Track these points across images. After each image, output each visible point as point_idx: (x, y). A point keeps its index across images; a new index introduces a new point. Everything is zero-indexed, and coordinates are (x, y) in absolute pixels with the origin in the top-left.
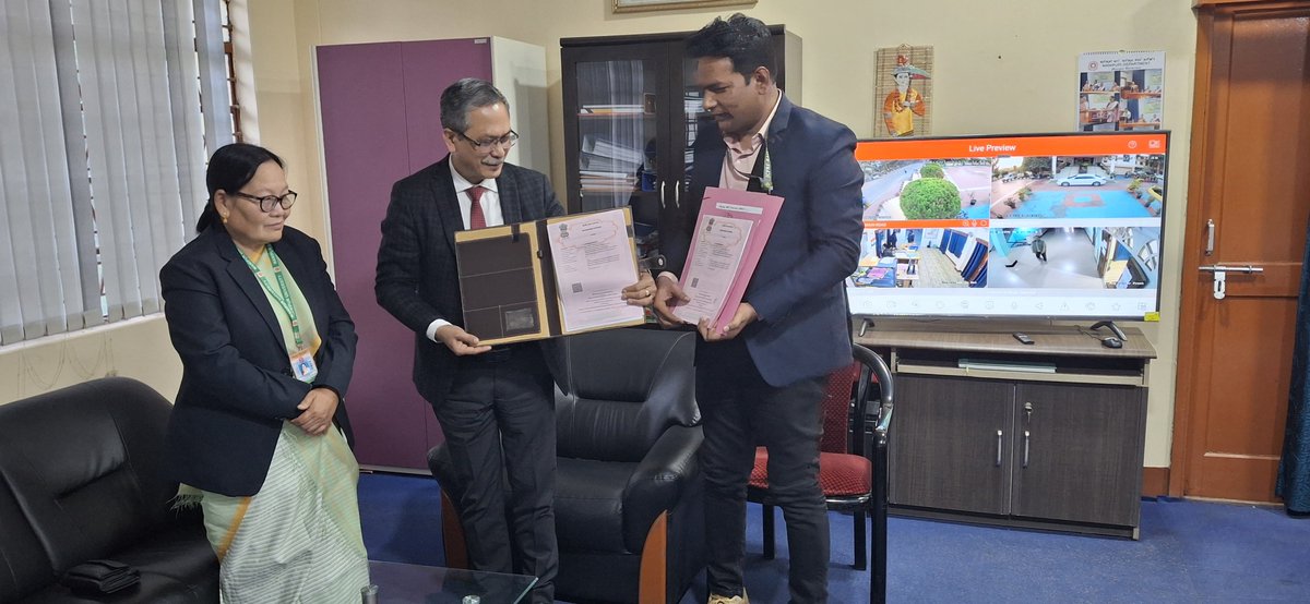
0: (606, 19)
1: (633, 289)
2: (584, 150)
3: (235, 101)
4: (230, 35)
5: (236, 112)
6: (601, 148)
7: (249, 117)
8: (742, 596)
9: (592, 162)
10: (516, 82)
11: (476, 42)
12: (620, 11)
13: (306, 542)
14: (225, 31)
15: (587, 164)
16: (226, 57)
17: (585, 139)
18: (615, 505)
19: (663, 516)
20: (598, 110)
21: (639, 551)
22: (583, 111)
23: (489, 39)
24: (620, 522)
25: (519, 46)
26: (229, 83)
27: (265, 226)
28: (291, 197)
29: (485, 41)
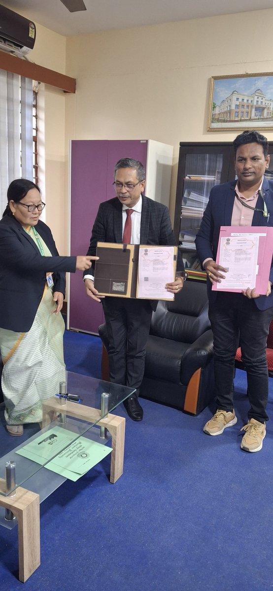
0: (204, 134)
1: (171, 285)
2: (185, 196)
3: (36, 163)
4: (36, 133)
5: (36, 168)
6: (194, 196)
7: (42, 171)
8: (232, 412)
9: (189, 202)
10: (158, 162)
11: (141, 142)
12: (211, 130)
13: (40, 358)
14: (34, 131)
15: (186, 203)
16: (34, 143)
17: (186, 191)
18: (178, 361)
19: (199, 371)
20: (194, 177)
21: (186, 384)
22: (187, 178)
23: (147, 141)
24: (179, 370)
25: (161, 145)
26: (34, 155)
27: (30, 218)
28: (43, 206)
29: (145, 142)
